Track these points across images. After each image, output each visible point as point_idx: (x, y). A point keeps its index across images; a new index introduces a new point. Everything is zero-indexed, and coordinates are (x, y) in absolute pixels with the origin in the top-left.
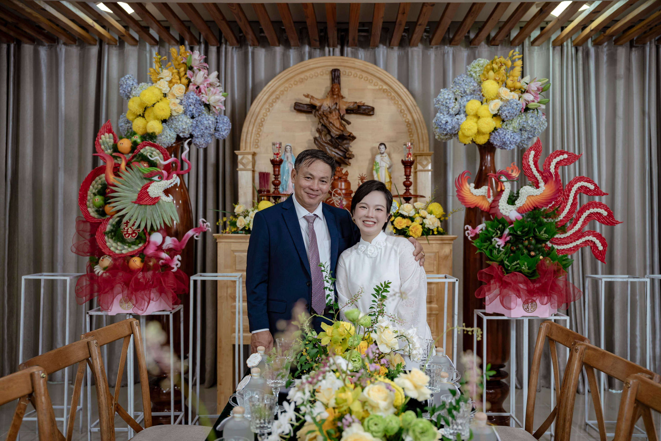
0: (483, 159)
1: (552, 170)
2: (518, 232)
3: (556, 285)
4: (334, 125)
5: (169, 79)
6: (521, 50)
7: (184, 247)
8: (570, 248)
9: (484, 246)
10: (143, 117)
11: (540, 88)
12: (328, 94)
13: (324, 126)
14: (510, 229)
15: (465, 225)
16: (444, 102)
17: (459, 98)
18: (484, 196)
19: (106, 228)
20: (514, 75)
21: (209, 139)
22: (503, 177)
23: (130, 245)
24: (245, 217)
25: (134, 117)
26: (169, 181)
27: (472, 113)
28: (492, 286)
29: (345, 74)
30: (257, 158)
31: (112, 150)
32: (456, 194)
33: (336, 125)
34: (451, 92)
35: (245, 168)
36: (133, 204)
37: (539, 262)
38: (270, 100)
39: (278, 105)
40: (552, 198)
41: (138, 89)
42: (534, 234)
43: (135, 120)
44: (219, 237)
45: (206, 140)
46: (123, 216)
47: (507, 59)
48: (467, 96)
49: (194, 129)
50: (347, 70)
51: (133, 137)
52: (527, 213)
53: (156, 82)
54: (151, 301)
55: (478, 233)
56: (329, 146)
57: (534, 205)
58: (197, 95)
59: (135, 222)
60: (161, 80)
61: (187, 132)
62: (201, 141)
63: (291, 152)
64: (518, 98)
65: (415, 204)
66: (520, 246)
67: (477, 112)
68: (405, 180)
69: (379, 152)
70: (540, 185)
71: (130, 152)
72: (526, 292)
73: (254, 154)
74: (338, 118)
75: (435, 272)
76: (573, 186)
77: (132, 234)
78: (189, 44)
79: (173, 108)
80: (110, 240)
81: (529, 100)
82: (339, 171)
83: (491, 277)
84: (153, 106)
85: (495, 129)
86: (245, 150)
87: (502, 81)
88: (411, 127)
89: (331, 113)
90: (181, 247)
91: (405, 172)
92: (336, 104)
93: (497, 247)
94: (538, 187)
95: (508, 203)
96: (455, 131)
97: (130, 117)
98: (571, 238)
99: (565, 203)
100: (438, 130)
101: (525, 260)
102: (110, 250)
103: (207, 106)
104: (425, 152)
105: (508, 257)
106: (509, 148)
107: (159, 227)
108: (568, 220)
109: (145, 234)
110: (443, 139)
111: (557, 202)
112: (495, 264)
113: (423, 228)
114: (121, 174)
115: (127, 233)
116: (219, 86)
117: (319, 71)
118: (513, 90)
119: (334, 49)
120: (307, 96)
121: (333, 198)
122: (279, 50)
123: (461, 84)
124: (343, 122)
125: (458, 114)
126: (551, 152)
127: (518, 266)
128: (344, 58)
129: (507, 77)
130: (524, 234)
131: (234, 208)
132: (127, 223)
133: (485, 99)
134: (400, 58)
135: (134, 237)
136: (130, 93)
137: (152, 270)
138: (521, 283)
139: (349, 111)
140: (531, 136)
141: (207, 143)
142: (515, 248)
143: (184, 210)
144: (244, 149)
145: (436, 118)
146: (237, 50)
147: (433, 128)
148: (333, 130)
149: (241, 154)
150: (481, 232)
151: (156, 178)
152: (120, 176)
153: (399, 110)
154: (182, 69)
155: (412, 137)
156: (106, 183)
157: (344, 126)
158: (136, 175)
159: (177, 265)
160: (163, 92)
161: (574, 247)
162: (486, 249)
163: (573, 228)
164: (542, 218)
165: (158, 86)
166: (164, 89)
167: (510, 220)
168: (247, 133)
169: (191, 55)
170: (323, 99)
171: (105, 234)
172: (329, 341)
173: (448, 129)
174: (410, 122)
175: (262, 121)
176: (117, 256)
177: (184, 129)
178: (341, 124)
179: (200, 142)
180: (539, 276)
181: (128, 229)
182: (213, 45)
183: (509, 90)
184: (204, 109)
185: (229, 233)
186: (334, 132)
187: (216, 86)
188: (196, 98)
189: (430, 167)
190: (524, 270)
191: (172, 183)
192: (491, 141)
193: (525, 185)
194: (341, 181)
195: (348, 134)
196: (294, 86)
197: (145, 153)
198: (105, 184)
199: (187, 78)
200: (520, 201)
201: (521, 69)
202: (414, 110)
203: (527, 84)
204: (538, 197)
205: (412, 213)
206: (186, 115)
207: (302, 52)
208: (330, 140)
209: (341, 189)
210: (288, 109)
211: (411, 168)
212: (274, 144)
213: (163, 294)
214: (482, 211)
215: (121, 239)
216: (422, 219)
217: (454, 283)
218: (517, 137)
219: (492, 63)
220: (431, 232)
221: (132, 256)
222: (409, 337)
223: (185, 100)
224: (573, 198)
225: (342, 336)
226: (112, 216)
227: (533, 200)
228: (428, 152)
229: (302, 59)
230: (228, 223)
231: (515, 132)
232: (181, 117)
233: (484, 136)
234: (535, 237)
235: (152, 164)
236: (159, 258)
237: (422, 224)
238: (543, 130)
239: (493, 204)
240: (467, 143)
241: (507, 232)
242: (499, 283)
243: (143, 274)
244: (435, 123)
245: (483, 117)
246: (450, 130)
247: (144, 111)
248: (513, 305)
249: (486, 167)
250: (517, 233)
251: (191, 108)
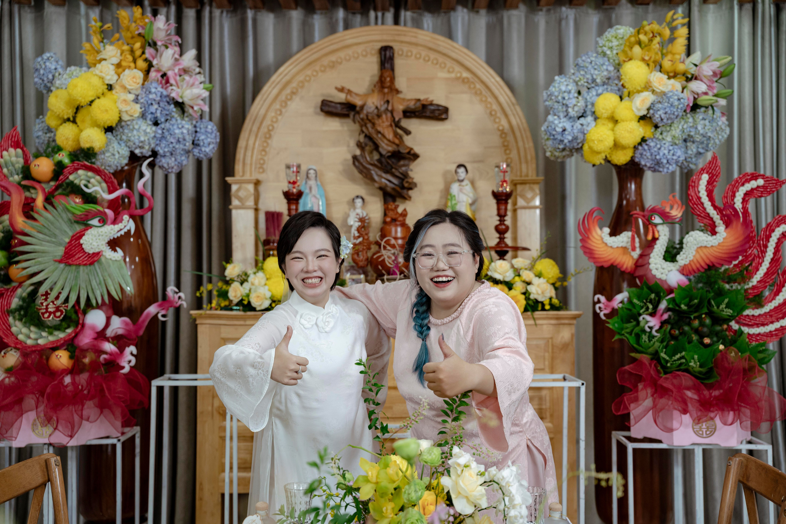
0: (623, 188)
1: (738, 205)
2: (683, 306)
3: (748, 393)
4: (384, 136)
5: (115, 61)
6: (687, 12)
7: (141, 333)
8: (770, 332)
9: (627, 328)
10: (74, 122)
11: (718, 72)
12: (375, 86)
13: (369, 137)
14: (669, 301)
15: (595, 294)
16: (560, 98)
17: (584, 91)
18: (625, 248)
19: (10, 304)
20: (674, 51)
21: (183, 158)
22: (657, 217)
23: (51, 330)
24: (242, 284)
25: (59, 122)
26: (116, 226)
27: (605, 115)
28: (642, 394)
29: (402, 55)
30: (261, 188)
31: (21, 176)
32: (580, 244)
33: (387, 136)
34: (571, 81)
35: (243, 204)
36: (57, 263)
37: (719, 354)
38: (283, 97)
39: (295, 105)
40: (738, 250)
41: (65, 76)
42: (708, 309)
43: (61, 127)
44: (201, 316)
45: (179, 160)
46: (40, 283)
47: (663, 26)
48: (597, 88)
49: (158, 142)
50: (405, 48)
51: (57, 155)
52: (696, 275)
53: (95, 65)
54: (84, 422)
55: (616, 307)
56: (376, 170)
57: (708, 262)
58: (162, 87)
59: (60, 293)
60: (103, 63)
61: (147, 147)
62: (170, 162)
63: (316, 180)
64: (680, 89)
65: (514, 261)
66: (686, 328)
67: (613, 113)
68: (498, 223)
69: (456, 178)
70: (717, 229)
71: (52, 180)
72: (698, 405)
73: (257, 183)
74: (391, 125)
75: (547, 370)
76: (773, 231)
77: (54, 313)
78: (151, 5)
79: (124, 108)
80: (18, 323)
81: (700, 92)
82: (392, 210)
83: (640, 379)
84: (90, 105)
85: (643, 140)
86: (243, 175)
87: (655, 62)
88: (508, 138)
89: (379, 116)
90: (137, 331)
91: (499, 209)
92: (388, 102)
93: (648, 330)
94: (714, 233)
95: (665, 259)
96: (578, 144)
97: (52, 122)
98: (771, 316)
99: (760, 258)
100: (550, 143)
101: (695, 352)
102: (17, 339)
103: (180, 106)
104: (530, 178)
105: (666, 347)
106: (665, 170)
107: (100, 301)
108: (766, 287)
109: (76, 313)
110: (558, 158)
111: (747, 257)
112: (645, 358)
113: (527, 299)
114: (36, 216)
115: (47, 312)
116: (199, 73)
117: (360, 49)
118: (673, 75)
119: (383, 15)
120: (341, 90)
121: (383, 252)
122: (296, 15)
123: (587, 67)
124: (399, 131)
125: (582, 116)
126: (736, 175)
127: (683, 361)
128: (400, 28)
129: (663, 55)
130: (691, 309)
131: (224, 269)
132: (47, 294)
133: (626, 92)
134: (490, 28)
135: (59, 317)
136: (51, 83)
137: (88, 371)
138: (688, 389)
139: (408, 113)
140: (701, 151)
141: (180, 164)
142: (677, 332)
143: (143, 272)
144: (241, 174)
145: (546, 124)
146: (229, 15)
147: (542, 139)
148: (383, 145)
149: (236, 183)
150: (620, 305)
151: (95, 222)
152: (34, 219)
153: (488, 111)
154: (138, 45)
155: (509, 154)
156: (11, 229)
157: (401, 138)
158: (62, 217)
159: (130, 362)
160: (107, 82)
161: (776, 330)
162: (630, 333)
163: (774, 299)
164: (722, 284)
165: (97, 72)
166: (108, 77)
167: (669, 286)
168: (246, 148)
169: (152, 23)
170: (366, 95)
171: (10, 312)
172: (373, 492)
173: (566, 141)
174: (506, 131)
175: (269, 130)
176: (29, 350)
177: (142, 142)
178: (396, 134)
179: (168, 164)
180: (719, 378)
181: (48, 305)
182: (190, 7)
183: (666, 77)
184: (174, 110)
185: (216, 309)
186: (385, 146)
187: (194, 73)
188: (162, 93)
189: (537, 202)
190: (693, 368)
191: (121, 230)
192: (637, 160)
193: (693, 230)
194: (396, 226)
195: (407, 151)
196: (320, 74)
197: (77, 182)
198: (9, 231)
199: (146, 60)
200: (685, 256)
201: (686, 42)
202: (511, 110)
203: (696, 65)
204: (715, 249)
205: (509, 276)
206: (146, 119)
207: (334, 20)
208: (379, 161)
209: (396, 238)
210: (311, 110)
211: (506, 203)
212: (288, 167)
213: (106, 411)
214: (623, 273)
215: (37, 321)
216: (525, 285)
217: (578, 389)
218: (679, 153)
219: (639, 32)
220: (540, 305)
221: (54, 349)
222: (503, 484)
223: (144, 95)
224: (773, 251)
225: (394, 482)
226: (20, 285)
227: (706, 253)
228: (534, 177)
229: (332, 30)
230: (215, 293)
231: (676, 144)
232: (137, 123)
233: (625, 151)
234: (710, 314)
235: (89, 199)
236: (100, 352)
237: (526, 293)
238: (723, 140)
239: (640, 260)
240: (597, 162)
241: (663, 305)
242: (652, 389)
243: (73, 379)
244: (545, 131)
245: (623, 121)
246: (569, 142)
247: (76, 113)
248: (675, 424)
249: (628, 201)
250: (680, 307)
251: (153, 109)
